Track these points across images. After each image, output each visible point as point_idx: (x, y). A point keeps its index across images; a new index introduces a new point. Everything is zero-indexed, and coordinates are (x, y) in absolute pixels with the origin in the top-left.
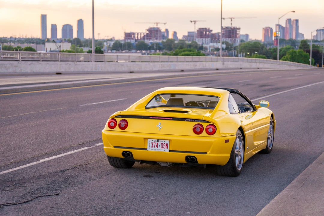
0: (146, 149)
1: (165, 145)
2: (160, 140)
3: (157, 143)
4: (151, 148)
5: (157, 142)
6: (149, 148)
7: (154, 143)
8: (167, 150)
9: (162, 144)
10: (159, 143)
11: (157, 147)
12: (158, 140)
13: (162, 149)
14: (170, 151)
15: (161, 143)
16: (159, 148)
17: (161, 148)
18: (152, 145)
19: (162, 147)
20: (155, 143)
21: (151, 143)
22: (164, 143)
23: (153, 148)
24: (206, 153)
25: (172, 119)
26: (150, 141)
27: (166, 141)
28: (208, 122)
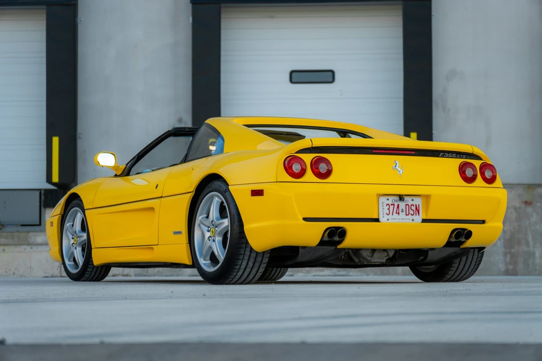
0: (377, 220)
1: (414, 208)
2: (405, 198)
3: (398, 205)
4: (386, 217)
5: (399, 203)
6: (383, 217)
7: (392, 205)
8: (418, 218)
9: (407, 206)
10: (402, 205)
11: (399, 213)
12: (401, 198)
13: (407, 217)
14: (424, 221)
15: (406, 205)
16: (402, 215)
17: (406, 215)
18: (389, 209)
19: (407, 213)
20: (394, 205)
21: (385, 205)
22: (410, 203)
23: (390, 216)
24: (483, 222)
25: (414, 153)
26: (383, 200)
27: (415, 199)
28: (478, 158)
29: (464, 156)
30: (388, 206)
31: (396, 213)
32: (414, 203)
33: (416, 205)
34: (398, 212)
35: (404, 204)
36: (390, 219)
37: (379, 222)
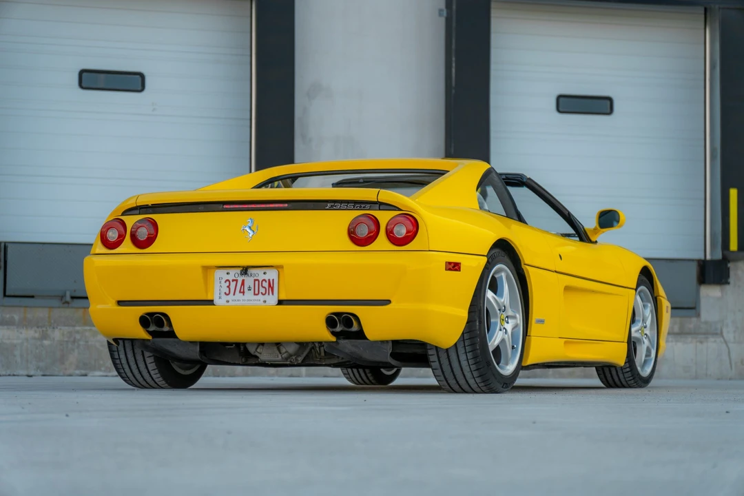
0: (210, 302)
1: (266, 285)
2: (251, 271)
3: (243, 281)
4: (225, 298)
5: (243, 277)
6: (220, 298)
7: (233, 280)
8: (272, 300)
9: (257, 282)
10: (249, 281)
11: (243, 293)
12: (245, 270)
13: (256, 297)
14: (280, 302)
15: (255, 280)
16: (249, 295)
17: (255, 294)
18: (228, 287)
19: (257, 292)
20: (237, 281)
21: (223, 281)
22: (261, 277)
23: (231, 297)
24: (388, 302)
25: (286, 205)
26: (221, 274)
27: (268, 271)
28: (393, 208)
29: (368, 206)
30: (228, 283)
31: (240, 292)
32: (266, 277)
33: (269, 280)
34: (242, 291)
35: (252, 279)
36: (231, 301)
37: (214, 305)
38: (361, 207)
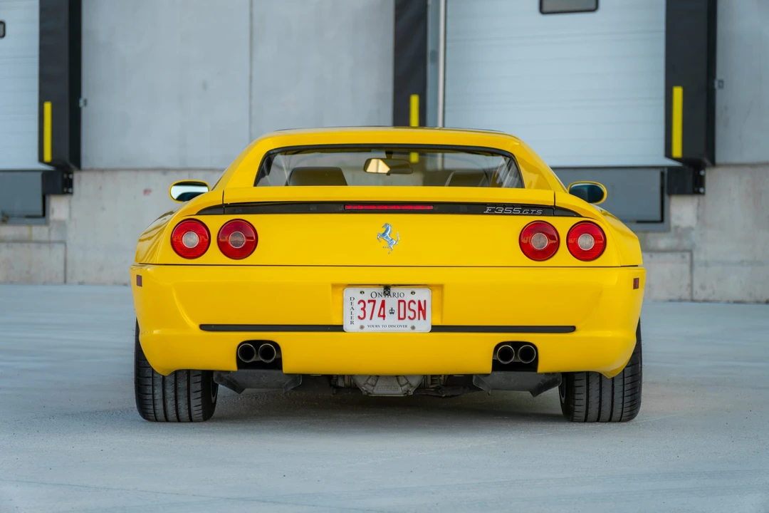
0: (339, 328)
1: (415, 307)
2: (393, 290)
3: (383, 303)
4: (358, 323)
5: (383, 298)
6: (352, 323)
7: (369, 301)
8: (424, 326)
9: (402, 304)
10: (391, 302)
11: (384, 316)
12: (387, 288)
13: (401, 322)
14: (435, 329)
15: (400, 301)
16: (391, 319)
17: (399, 318)
18: (363, 309)
19: (402, 316)
20: (374, 301)
21: (356, 302)
22: (408, 298)
23: (366, 321)
24: (571, 329)
25: (432, 208)
26: (355, 293)
27: (417, 291)
28: (572, 214)
29: (539, 211)
30: (362, 304)
31: (379, 315)
32: (415, 297)
33: (419, 302)
34: (382, 314)
35: (395, 300)
36: (366, 327)
37: (344, 331)
38: (530, 212)
